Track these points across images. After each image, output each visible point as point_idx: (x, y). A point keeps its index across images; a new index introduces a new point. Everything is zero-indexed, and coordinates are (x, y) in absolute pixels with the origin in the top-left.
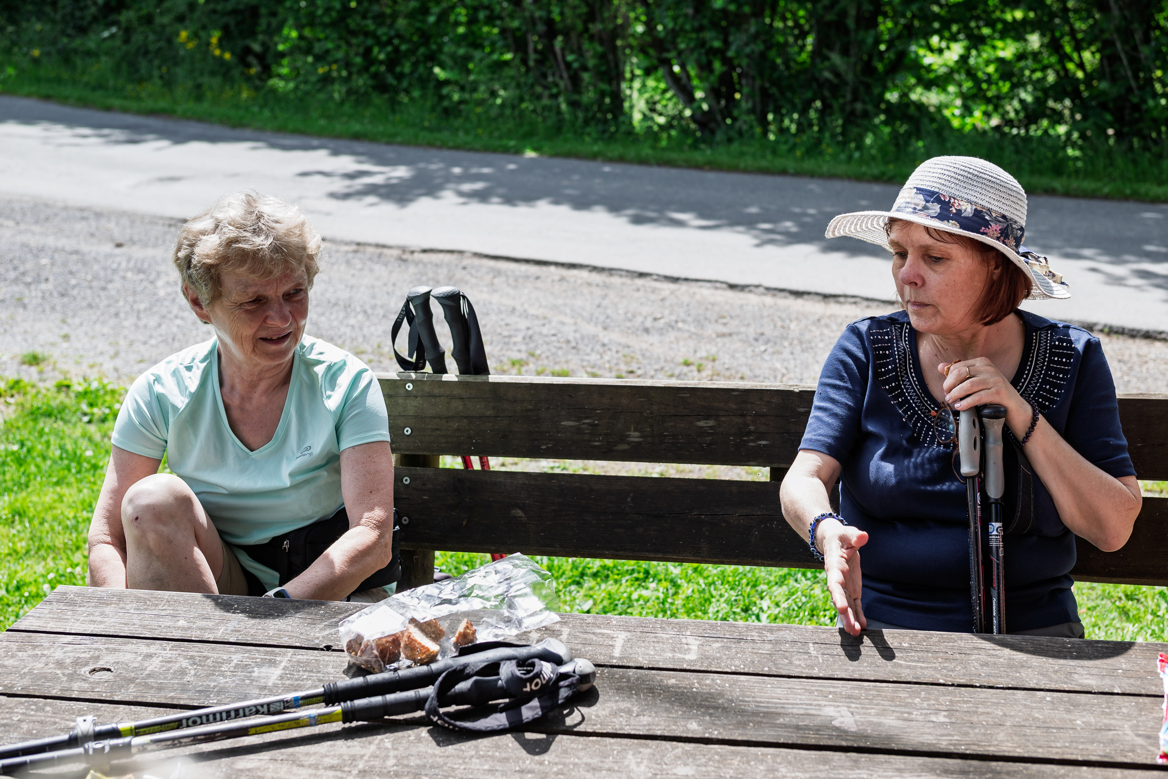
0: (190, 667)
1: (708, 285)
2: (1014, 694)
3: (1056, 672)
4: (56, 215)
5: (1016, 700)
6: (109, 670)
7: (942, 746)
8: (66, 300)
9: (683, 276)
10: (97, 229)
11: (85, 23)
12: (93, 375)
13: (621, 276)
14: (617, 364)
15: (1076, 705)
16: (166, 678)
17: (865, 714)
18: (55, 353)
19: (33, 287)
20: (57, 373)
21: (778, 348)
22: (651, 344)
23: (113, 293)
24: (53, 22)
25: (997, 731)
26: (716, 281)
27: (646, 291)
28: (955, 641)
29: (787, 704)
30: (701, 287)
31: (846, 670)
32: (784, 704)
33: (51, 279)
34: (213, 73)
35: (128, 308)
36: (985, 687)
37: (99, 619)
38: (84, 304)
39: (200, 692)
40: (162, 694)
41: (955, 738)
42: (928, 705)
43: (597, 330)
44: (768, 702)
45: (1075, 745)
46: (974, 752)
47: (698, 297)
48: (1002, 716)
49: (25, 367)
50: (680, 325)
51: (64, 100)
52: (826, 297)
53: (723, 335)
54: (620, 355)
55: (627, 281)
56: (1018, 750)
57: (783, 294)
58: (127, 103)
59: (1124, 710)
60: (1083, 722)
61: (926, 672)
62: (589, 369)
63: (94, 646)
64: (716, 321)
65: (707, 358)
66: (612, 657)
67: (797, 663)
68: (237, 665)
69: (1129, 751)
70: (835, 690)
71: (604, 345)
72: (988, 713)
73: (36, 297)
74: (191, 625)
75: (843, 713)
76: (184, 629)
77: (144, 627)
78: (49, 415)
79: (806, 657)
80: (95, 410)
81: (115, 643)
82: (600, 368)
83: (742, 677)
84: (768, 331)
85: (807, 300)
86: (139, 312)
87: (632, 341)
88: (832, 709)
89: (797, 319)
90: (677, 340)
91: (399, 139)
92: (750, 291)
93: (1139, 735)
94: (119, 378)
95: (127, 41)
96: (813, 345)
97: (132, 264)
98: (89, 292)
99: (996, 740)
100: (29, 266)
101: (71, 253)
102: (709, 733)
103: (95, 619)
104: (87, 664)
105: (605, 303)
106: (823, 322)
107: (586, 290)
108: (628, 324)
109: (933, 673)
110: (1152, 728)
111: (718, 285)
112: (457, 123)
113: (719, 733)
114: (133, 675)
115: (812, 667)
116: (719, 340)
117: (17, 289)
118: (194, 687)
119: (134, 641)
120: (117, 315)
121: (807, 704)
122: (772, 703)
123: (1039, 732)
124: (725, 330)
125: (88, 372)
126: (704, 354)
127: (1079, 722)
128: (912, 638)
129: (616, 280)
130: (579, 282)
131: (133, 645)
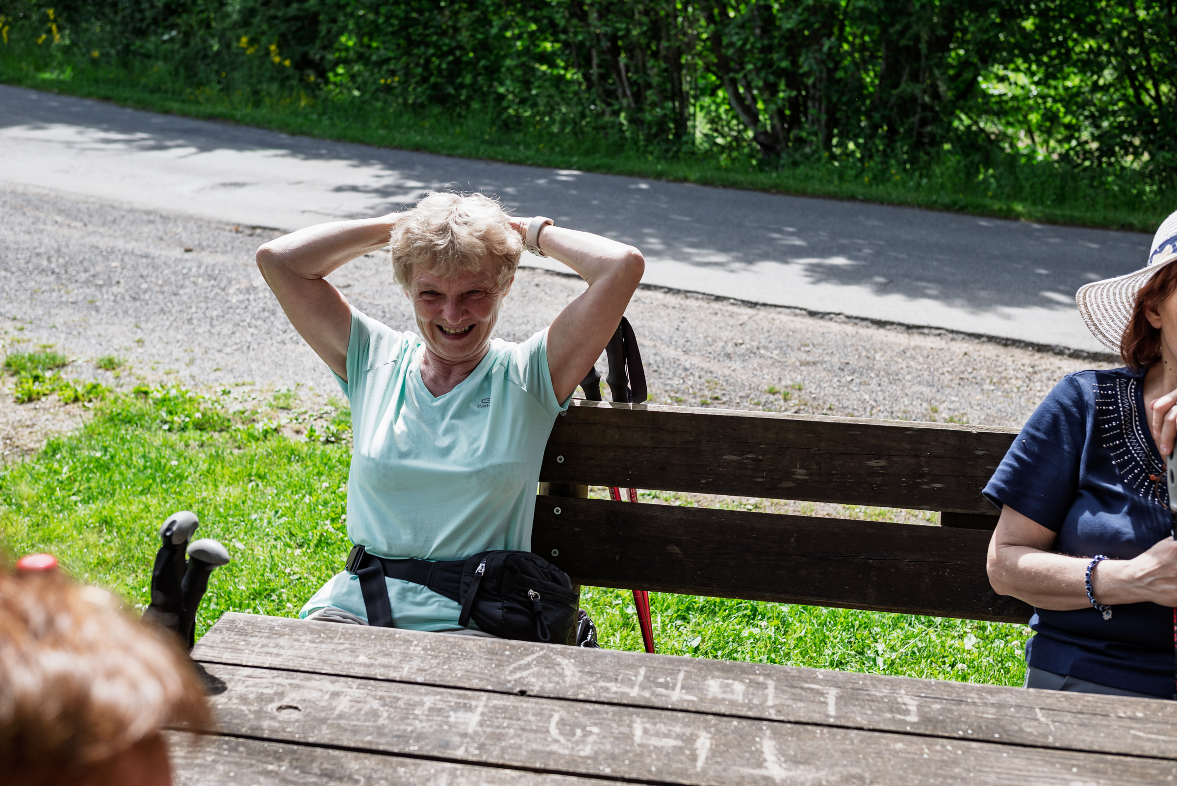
0: (381, 709)
1: (787, 311)
4: (123, 217)
6: (296, 708)
8: (138, 304)
9: (761, 301)
10: (165, 232)
11: (144, 25)
12: (170, 381)
13: (697, 299)
14: (701, 390)
16: (358, 720)
18: (131, 358)
19: (104, 290)
20: (133, 379)
21: (864, 379)
22: (734, 370)
23: (185, 298)
24: (113, 23)
26: (796, 308)
27: (723, 315)
30: (780, 313)
32: (1026, 776)
33: (122, 281)
34: (272, 79)
35: (200, 315)
37: (275, 651)
38: (157, 308)
39: (398, 737)
40: (358, 737)
43: (679, 354)
47: (777, 323)
49: (100, 371)
50: (762, 351)
51: (123, 102)
53: (808, 364)
54: (703, 380)
55: (704, 304)
57: (864, 323)
58: (186, 107)
62: (672, 394)
63: (277, 680)
64: (799, 349)
65: (792, 387)
66: (828, 716)
67: (1028, 730)
68: (431, 709)
71: (686, 369)
73: (108, 299)
74: (373, 661)
76: (365, 665)
77: (324, 661)
78: (129, 421)
79: (1036, 723)
80: (176, 418)
81: (298, 678)
82: (683, 393)
83: (975, 744)
84: (853, 362)
86: (212, 319)
87: (714, 366)
89: (881, 349)
90: (761, 367)
91: (460, 152)
92: (831, 319)
94: (196, 385)
95: (186, 44)
96: (900, 376)
97: (202, 270)
98: (160, 297)
100: (99, 268)
101: (142, 256)
103: (271, 650)
104: (272, 701)
105: (683, 326)
106: (908, 354)
107: (663, 313)
108: (709, 349)
111: (798, 311)
112: (519, 137)
114: (323, 715)
115: (1046, 736)
116: (803, 368)
117: (90, 291)
118: (391, 731)
119: (317, 677)
120: (190, 321)
121: (1052, 778)
124: (809, 359)
125: (165, 378)
126: (789, 383)
128: (1145, 707)
129: (692, 303)
130: (655, 303)
131: (317, 682)
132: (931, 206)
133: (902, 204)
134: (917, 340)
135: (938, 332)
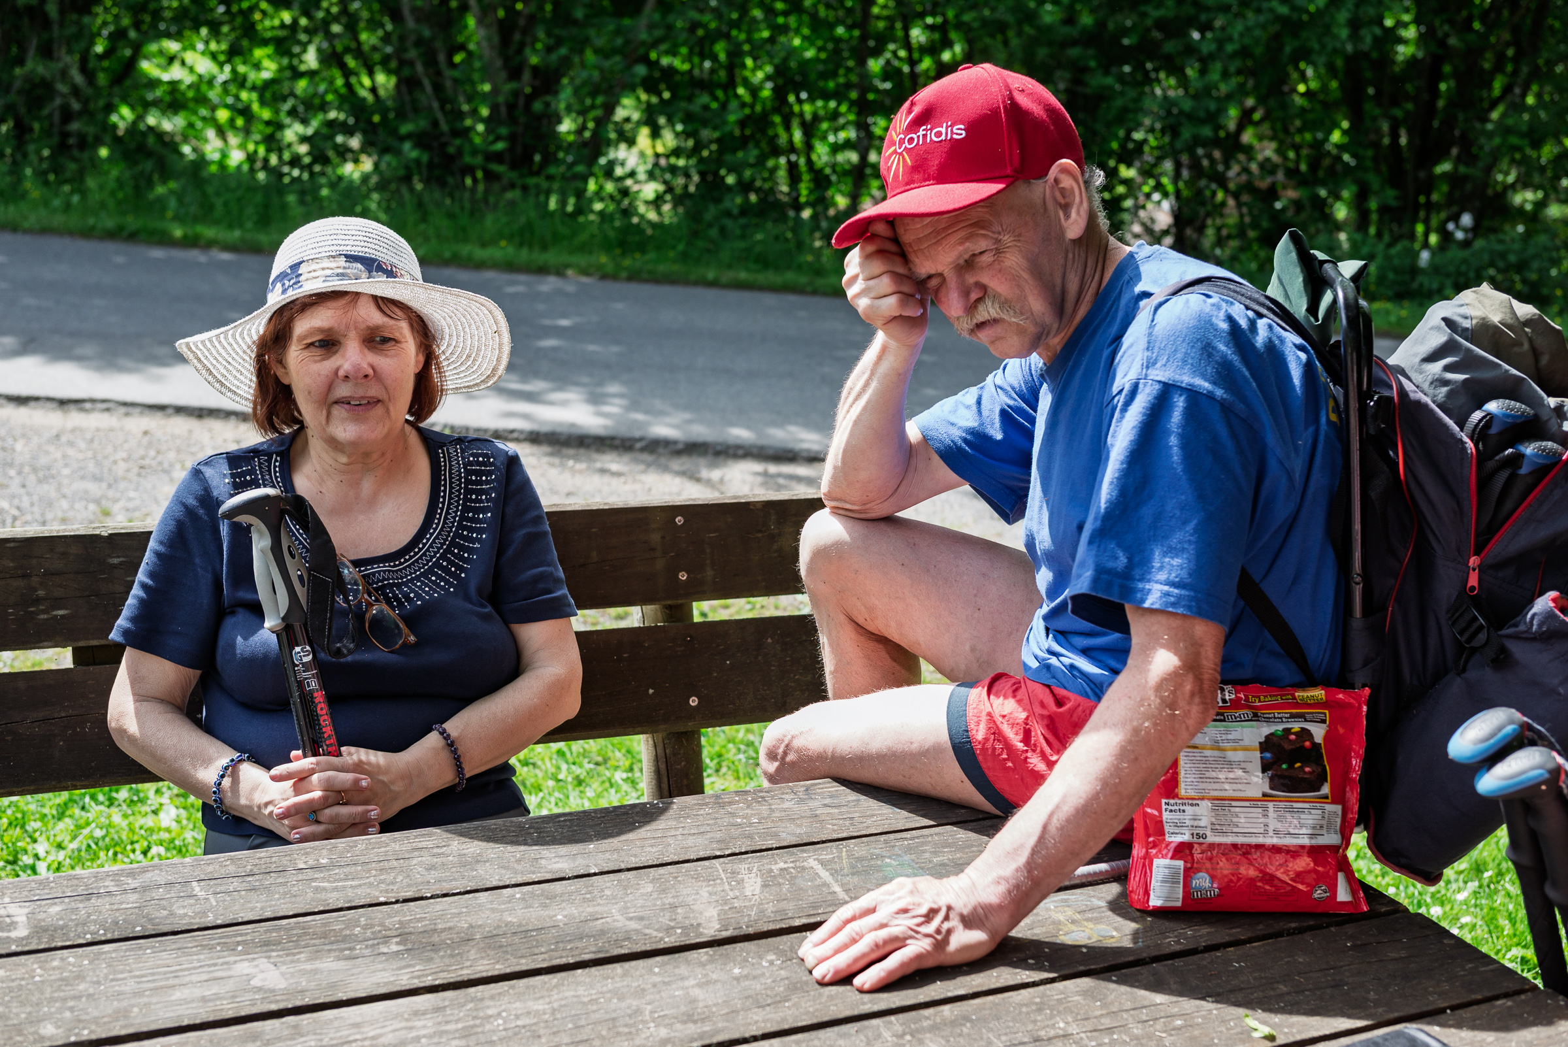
2: (476, 898)
3: (519, 861)
5: (480, 905)
7: (403, 983)
15: (552, 897)
17: (292, 962)
25: (467, 948)
28: (387, 845)
29: (181, 970)
31: (252, 909)
32: (176, 971)
36: (438, 896)
41: (417, 968)
42: (373, 933)
44: (153, 974)
45: (561, 945)
46: (445, 981)
48: (468, 928)
52: (63, 403)
56: (497, 967)
59: (607, 892)
60: (565, 916)
61: (359, 891)
67: (181, 911)
69: (624, 940)
70: (244, 938)
72: (450, 928)
75: (262, 967)
79: (192, 901)
83: (107, 947)
85: (35, 408)
88: (246, 964)
89: (24, 436)
93: (631, 919)
96: (53, 471)
99: (468, 960)
102: (76, 1035)
106: (64, 439)
109: (368, 891)
110: (642, 907)
113: (91, 1032)
115: (204, 914)
121: (209, 966)
122: (159, 973)
123: (516, 939)
127: (560, 917)
128: (330, 850)
132: (87, 233)
133: (45, 231)
134: (75, 418)
135: (104, 406)
